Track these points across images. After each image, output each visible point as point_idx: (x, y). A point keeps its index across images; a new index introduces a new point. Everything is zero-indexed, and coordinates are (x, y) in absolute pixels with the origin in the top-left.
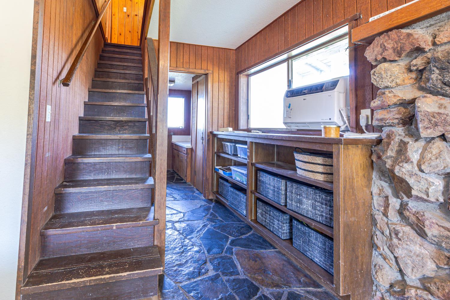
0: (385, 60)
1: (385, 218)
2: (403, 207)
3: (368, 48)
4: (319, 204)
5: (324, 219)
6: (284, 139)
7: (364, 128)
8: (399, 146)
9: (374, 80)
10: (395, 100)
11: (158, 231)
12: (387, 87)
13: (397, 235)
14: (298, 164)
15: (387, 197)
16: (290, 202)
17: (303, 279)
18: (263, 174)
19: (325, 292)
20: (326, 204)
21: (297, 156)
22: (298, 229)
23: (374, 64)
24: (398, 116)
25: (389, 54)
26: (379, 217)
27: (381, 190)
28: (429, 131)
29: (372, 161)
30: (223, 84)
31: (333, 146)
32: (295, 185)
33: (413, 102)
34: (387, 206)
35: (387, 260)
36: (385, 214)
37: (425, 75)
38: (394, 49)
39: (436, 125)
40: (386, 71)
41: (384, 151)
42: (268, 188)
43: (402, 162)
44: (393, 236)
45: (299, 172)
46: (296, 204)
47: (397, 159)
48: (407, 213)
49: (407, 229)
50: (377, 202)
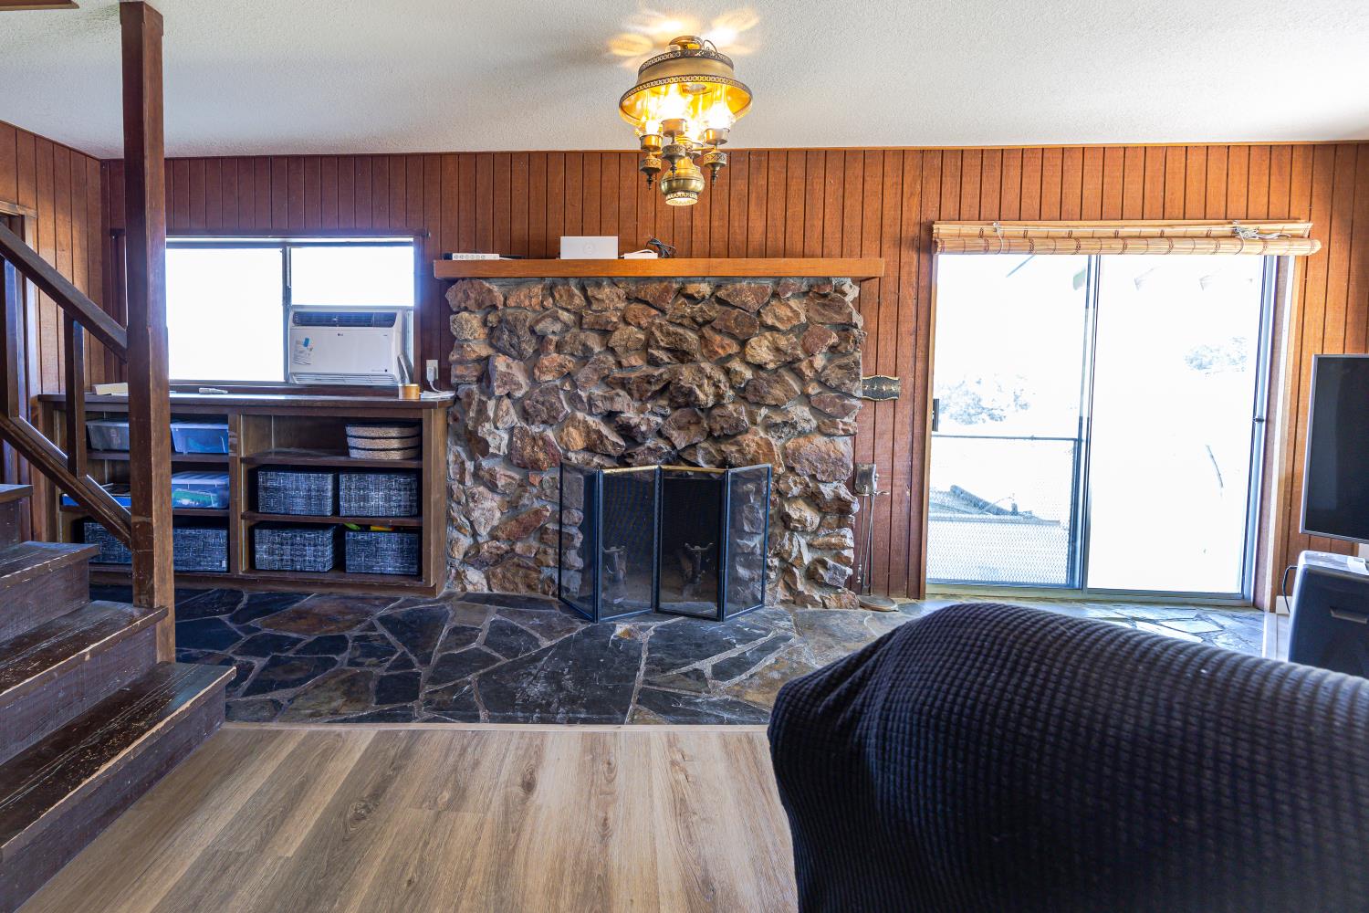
0: (466, 309)
1: (461, 487)
2: (478, 467)
3: (449, 290)
4: (395, 492)
5: (402, 509)
6: (342, 406)
7: (431, 384)
8: (478, 405)
9: (454, 328)
10: (474, 356)
11: (163, 631)
12: (466, 340)
13: (473, 498)
14: (351, 442)
15: (463, 463)
16: (346, 505)
17: (377, 602)
18: (276, 475)
19: (407, 600)
20: (405, 489)
21: (351, 430)
22: (357, 542)
23: (455, 310)
24: (475, 374)
25: (471, 303)
26: (455, 486)
27: (458, 456)
28: (501, 389)
29: (448, 424)
30: (67, 254)
31: (424, 411)
32: (355, 477)
33: (488, 358)
34: (462, 470)
35: (463, 530)
36: (462, 482)
37: (497, 333)
38: (476, 301)
39: (505, 384)
40: (467, 321)
41: (466, 412)
42: (293, 497)
43: (484, 421)
44: (470, 500)
45: (354, 454)
46: (356, 505)
47: (478, 420)
48: (482, 473)
49: (481, 489)
50: (453, 469)
